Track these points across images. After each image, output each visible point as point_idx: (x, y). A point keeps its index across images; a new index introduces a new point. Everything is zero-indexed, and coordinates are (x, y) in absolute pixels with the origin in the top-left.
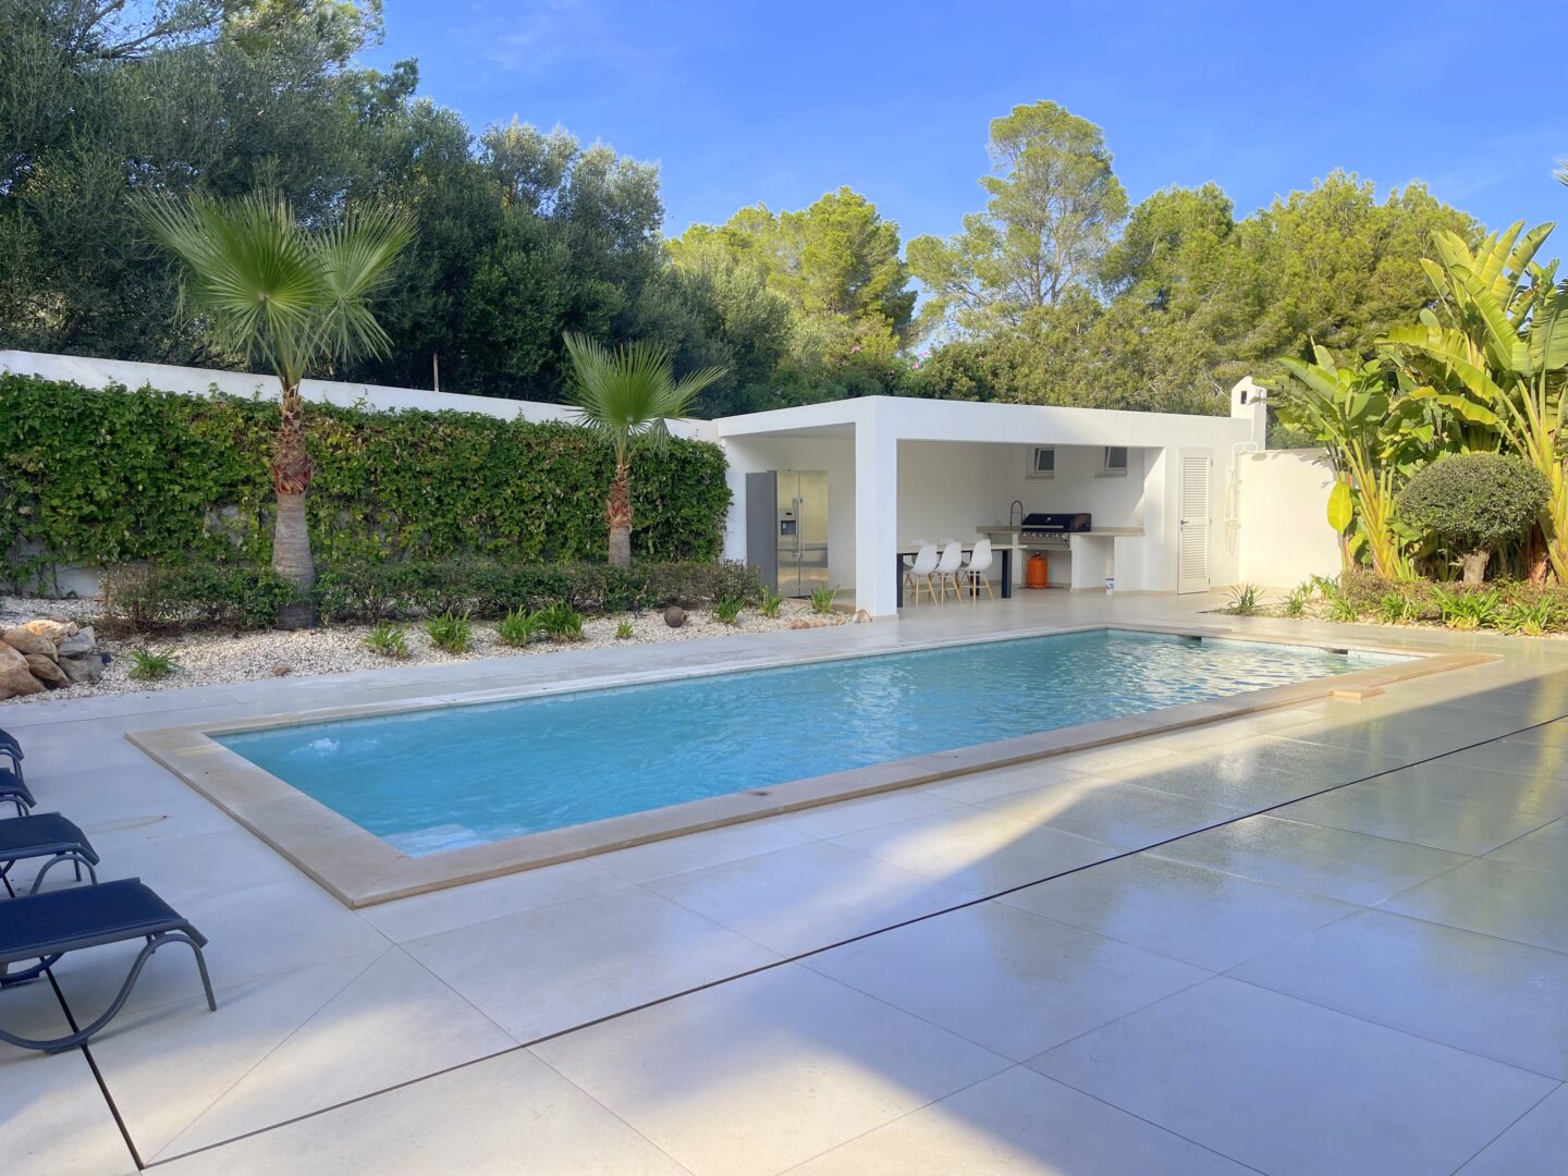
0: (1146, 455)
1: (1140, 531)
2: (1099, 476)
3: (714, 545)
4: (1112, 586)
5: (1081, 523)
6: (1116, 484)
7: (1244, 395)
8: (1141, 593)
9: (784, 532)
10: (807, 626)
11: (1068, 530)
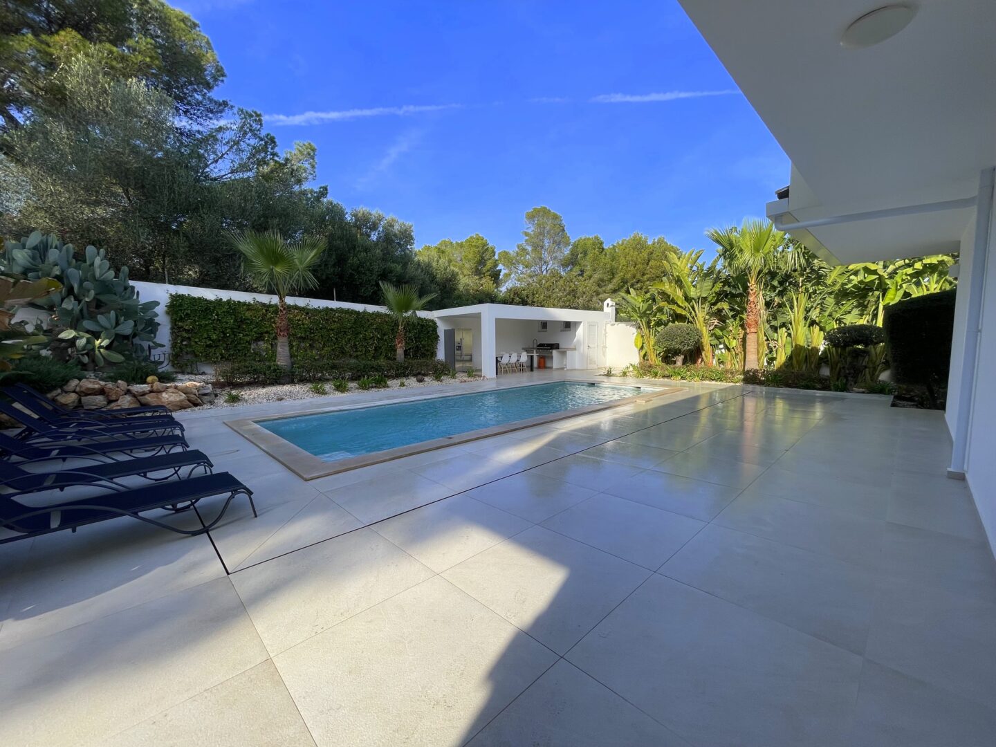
0: (577, 324)
1: (575, 349)
2: (561, 331)
3: (433, 354)
4: (566, 367)
5: (555, 346)
6: (567, 334)
7: (608, 304)
8: (575, 369)
9: (457, 350)
10: (465, 381)
11: (552, 349)
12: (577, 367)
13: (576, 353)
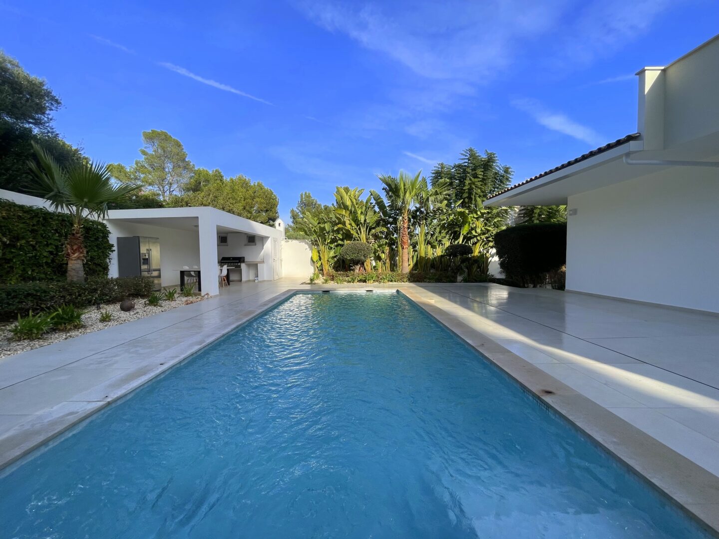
0: (263, 239)
1: (263, 262)
2: (245, 245)
3: (106, 269)
4: (258, 279)
5: (241, 260)
6: (252, 248)
7: (279, 224)
8: (264, 281)
9: (144, 264)
10: (192, 303)
11: (240, 262)
12: (265, 279)
13: (265, 265)
